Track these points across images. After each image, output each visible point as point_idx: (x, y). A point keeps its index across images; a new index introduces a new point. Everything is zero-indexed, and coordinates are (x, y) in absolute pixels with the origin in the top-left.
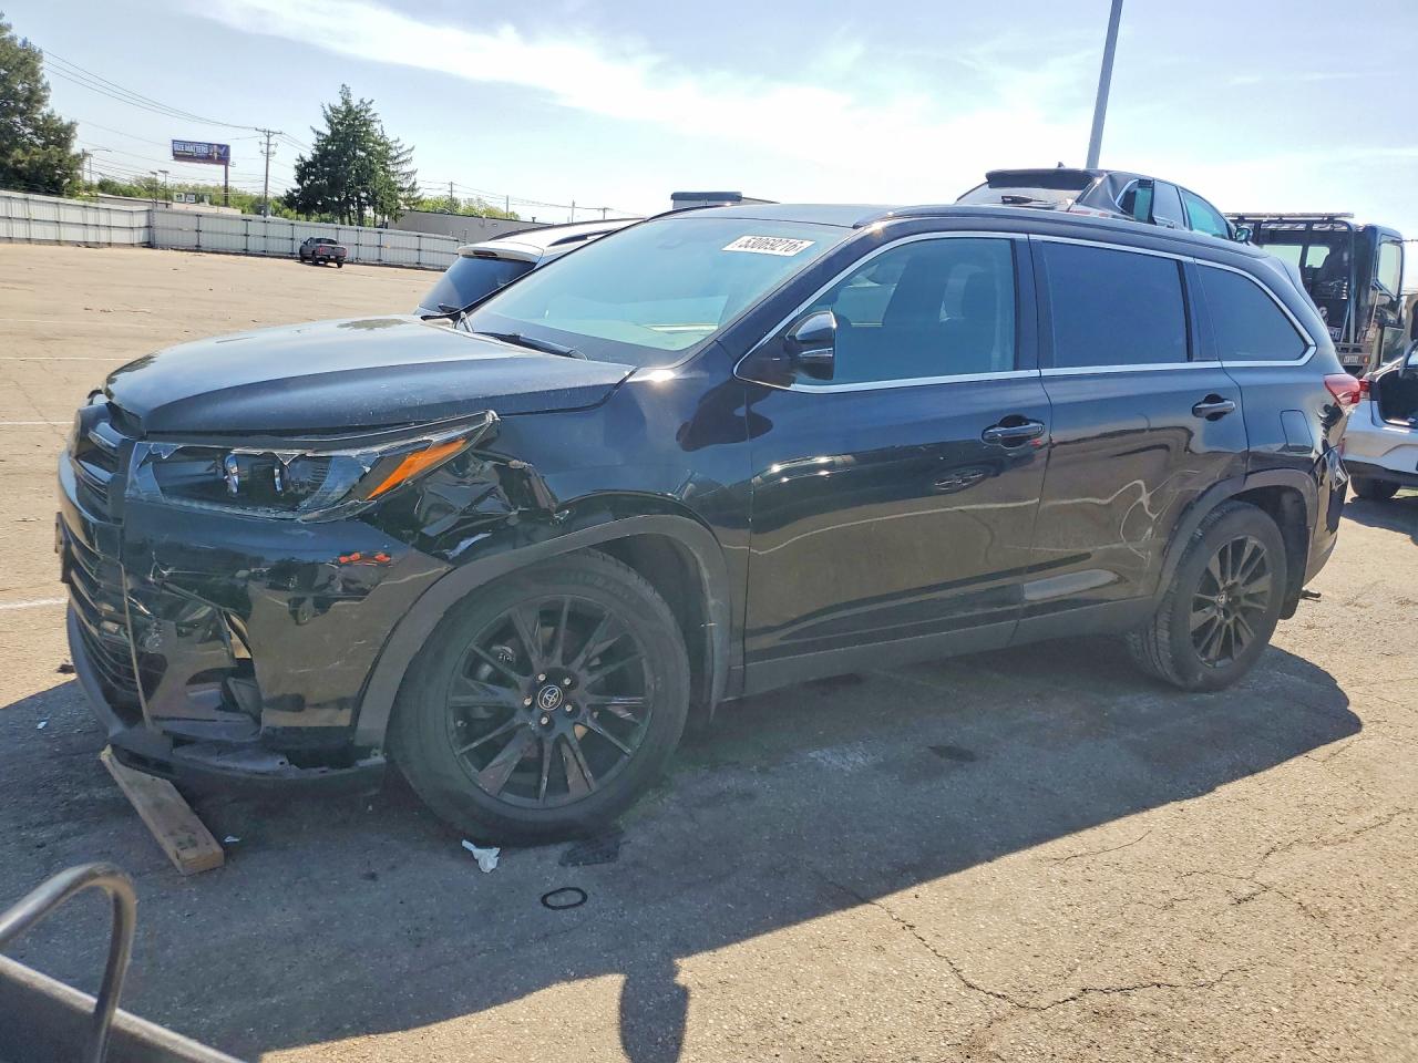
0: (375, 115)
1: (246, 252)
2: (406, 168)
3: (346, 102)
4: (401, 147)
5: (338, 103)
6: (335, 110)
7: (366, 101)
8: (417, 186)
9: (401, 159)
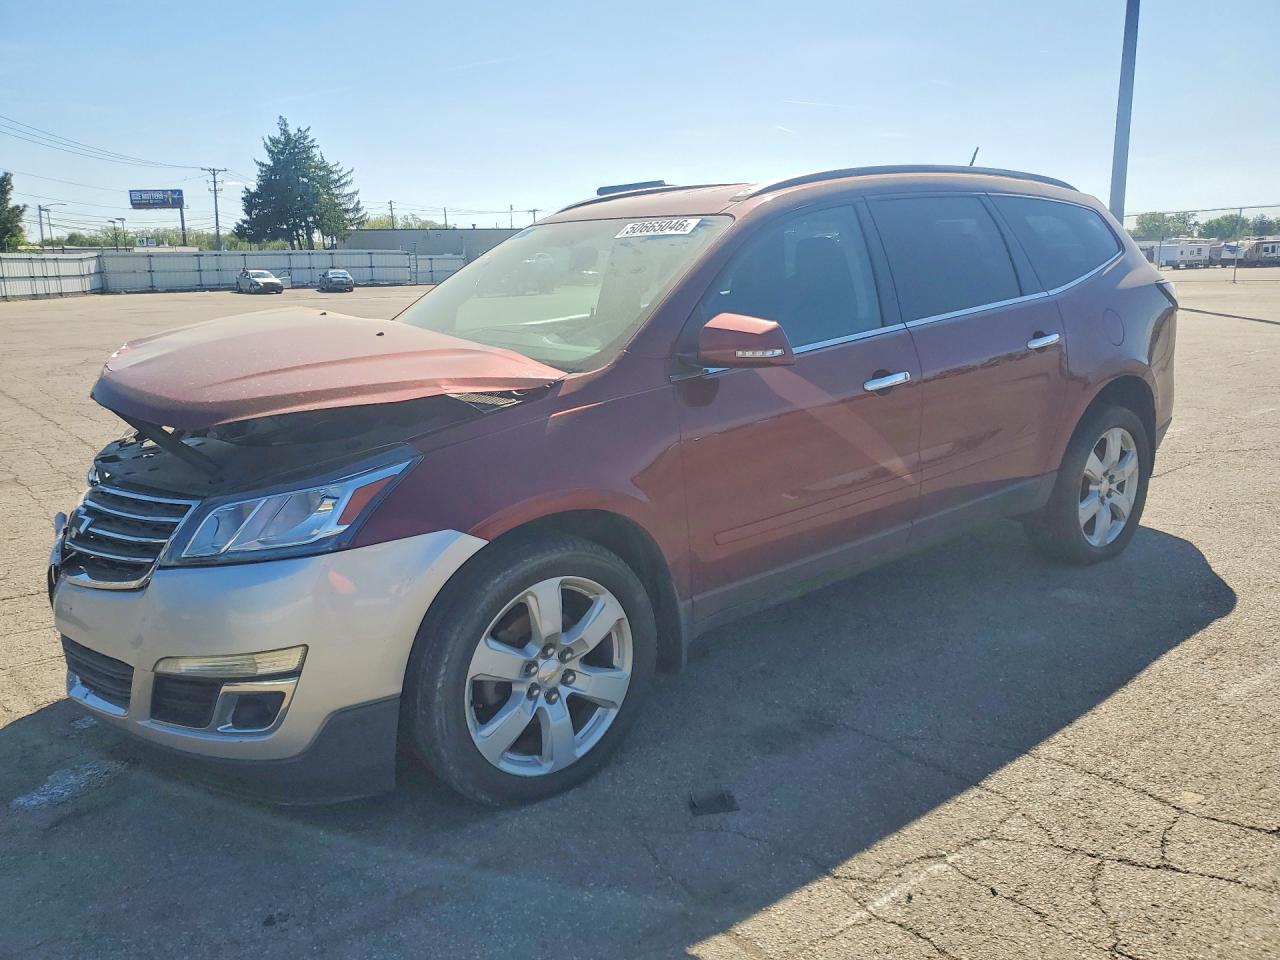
0: (313, 140)
1: (201, 288)
2: (347, 190)
3: (285, 132)
4: (340, 171)
5: (277, 134)
6: (275, 142)
7: (303, 129)
8: (360, 206)
9: (342, 182)
